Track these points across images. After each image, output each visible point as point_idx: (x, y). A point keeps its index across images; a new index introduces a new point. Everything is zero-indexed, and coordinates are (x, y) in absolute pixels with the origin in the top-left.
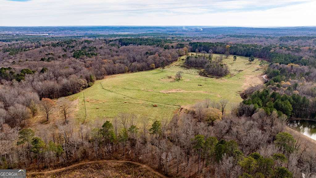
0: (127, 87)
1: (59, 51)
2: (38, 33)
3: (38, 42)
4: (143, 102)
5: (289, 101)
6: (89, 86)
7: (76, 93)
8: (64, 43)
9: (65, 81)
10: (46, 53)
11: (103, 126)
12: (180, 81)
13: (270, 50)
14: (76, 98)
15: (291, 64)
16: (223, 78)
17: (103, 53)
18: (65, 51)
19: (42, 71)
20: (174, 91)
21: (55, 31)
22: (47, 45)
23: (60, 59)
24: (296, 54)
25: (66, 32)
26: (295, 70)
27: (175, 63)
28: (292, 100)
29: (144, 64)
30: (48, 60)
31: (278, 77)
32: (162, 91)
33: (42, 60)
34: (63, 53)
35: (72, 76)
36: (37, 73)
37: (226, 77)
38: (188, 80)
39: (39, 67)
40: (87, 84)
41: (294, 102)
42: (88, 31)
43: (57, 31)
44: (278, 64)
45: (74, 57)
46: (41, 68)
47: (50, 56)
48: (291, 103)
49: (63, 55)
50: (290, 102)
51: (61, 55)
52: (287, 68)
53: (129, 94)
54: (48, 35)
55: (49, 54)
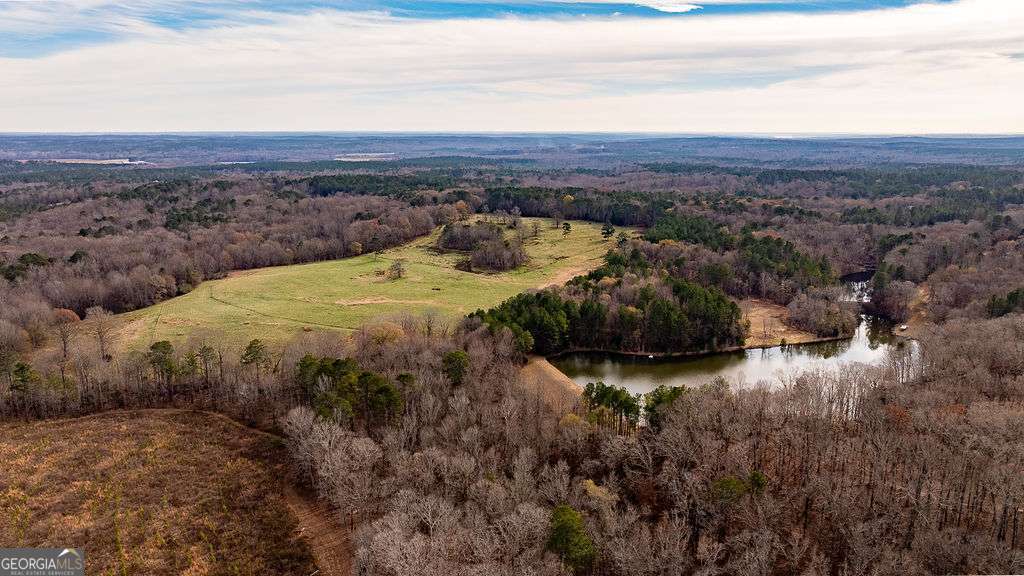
0: (267, 295)
1: (135, 210)
2: (98, 155)
3: (87, 184)
4: (285, 322)
6: (179, 293)
7: (145, 306)
8: (153, 190)
9: (117, 279)
10: (98, 217)
11: (152, 348)
12: (398, 282)
14: (140, 318)
16: (503, 274)
17: (247, 216)
18: (150, 210)
19: (74, 259)
20: (367, 301)
21: (152, 150)
22: (106, 195)
23: (130, 231)
25: (186, 152)
27: (419, 241)
29: (334, 242)
30: (97, 235)
32: (343, 302)
33: (83, 233)
34: (143, 217)
35: (139, 268)
36: (59, 264)
38: (419, 279)
39: (69, 248)
40: (175, 288)
42: (255, 151)
43: (157, 150)
45: (166, 226)
46: (71, 253)
47: (106, 224)
49: (140, 222)
51: (135, 220)
52: (650, 250)
53: (263, 307)
54: (126, 162)
55: (104, 218)
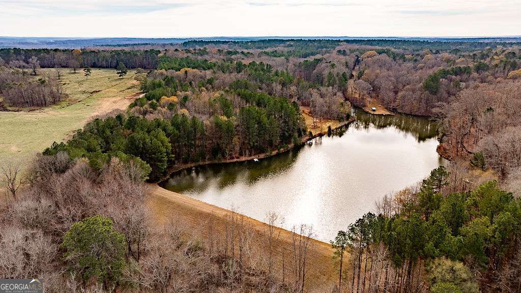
5: (164, 130)
13: (157, 54)
15: (186, 69)
16: (46, 109)
24: (199, 58)
26: (191, 77)
28: (170, 128)
31: (158, 91)
37: (55, 107)
41: (175, 130)
44: (163, 70)
48: (168, 135)
50: (166, 132)
52: (178, 76)
